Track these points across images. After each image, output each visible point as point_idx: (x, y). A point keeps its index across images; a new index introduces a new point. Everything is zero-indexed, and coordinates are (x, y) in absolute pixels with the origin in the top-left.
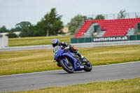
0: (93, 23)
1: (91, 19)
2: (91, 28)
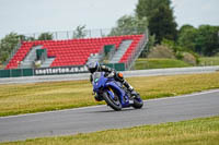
0: (34, 45)
1: (32, 39)
2: (32, 53)
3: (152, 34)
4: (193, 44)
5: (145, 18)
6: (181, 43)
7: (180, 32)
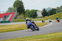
3: (18, 12)
4: (30, 15)
5: (16, 8)
6: (26, 15)
7: (26, 11)
